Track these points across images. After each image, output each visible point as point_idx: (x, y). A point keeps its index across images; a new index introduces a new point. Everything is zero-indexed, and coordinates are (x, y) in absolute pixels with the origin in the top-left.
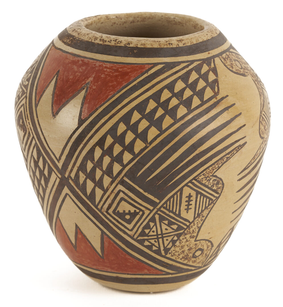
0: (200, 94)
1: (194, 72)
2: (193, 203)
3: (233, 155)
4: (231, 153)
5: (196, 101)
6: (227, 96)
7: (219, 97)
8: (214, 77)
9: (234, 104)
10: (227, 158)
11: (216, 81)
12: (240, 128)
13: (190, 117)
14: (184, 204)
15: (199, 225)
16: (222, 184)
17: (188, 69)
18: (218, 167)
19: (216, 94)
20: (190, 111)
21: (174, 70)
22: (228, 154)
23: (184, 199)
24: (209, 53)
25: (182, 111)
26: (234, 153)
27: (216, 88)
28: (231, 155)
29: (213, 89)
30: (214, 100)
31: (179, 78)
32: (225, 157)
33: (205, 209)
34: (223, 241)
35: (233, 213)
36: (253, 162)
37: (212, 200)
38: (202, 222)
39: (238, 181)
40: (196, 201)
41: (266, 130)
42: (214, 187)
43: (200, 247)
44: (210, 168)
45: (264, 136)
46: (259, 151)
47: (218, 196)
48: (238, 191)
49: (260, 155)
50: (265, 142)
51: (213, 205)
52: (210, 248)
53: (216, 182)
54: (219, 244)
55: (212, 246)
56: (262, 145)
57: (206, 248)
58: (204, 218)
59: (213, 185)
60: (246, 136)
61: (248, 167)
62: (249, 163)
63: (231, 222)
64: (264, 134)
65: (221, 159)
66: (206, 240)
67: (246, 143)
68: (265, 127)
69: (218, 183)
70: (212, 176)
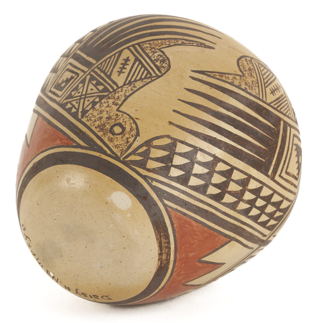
2: (128, 67)
3: (191, 44)
4: (190, 41)
10: (183, 43)
14: (119, 65)
15: (127, 94)
16: (167, 65)
18: (169, 44)
22: (186, 40)
23: (121, 61)
26: (193, 44)
28: (189, 43)
32: (180, 40)
33: (139, 80)
34: (155, 143)
35: (174, 111)
36: (218, 77)
37: (151, 74)
38: (131, 92)
39: (190, 77)
40: (132, 67)
41: (251, 74)
42: (158, 64)
43: (121, 121)
44: (159, 41)
45: (244, 73)
46: (231, 77)
47: (159, 74)
48: (188, 90)
49: (232, 84)
50: (246, 84)
51: (150, 80)
52: (134, 132)
53: (161, 58)
54: (148, 143)
55: (138, 134)
56: (238, 77)
57: (128, 129)
58: (135, 89)
59: (157, 60)
60: (216, 44)
61: (209, 76)
62: (212, 72)
63: (170, 123)
64: (245, 71)
65: (175, 39)
66: (131, 117)
67: (214, 48)
68: (250, 69)
69: (163, 61)
70: (159, 50)
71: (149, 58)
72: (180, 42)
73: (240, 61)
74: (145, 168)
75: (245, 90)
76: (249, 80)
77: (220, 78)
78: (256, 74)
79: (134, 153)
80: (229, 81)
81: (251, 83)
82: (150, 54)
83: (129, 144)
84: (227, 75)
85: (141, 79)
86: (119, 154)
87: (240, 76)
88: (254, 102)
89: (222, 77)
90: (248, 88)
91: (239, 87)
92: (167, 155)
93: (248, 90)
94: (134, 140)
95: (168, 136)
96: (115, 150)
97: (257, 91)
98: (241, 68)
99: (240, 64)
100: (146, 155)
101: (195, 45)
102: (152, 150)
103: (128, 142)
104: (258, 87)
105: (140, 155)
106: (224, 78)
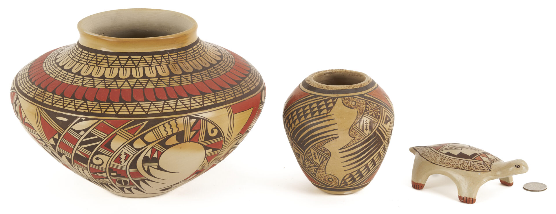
0: (320, 111)
1: (324, 101)
4: (330, 139)
5: (317, 113)
6: (333, 115)
7: (328, 114)
8: (332, 106)
9: (335, 119)
10: (328, 141)
11: (332, 108)
12: (334, 130)
13: (311, 119)
14: (313, 156)
15: (324, 167)
16: (329, 152)
17: (322, 99)
18: (324, 144)
19: (328, 113)
20: (312, 117)
21: (316, 98)
22: (328, 139)
23: (313, 154)
24: (337, 95)
25: (309, 116)
27: (330, 110)
29: (328, 110)
30: (325, 115)
31: (316, 102)
33: (324, 161)
34: (345, 178)
35: (343, 167)
36: (347, 146)
37: (326, 158)
38: (325, 166)
39: (339, 152)
40: (318, 156)
41: (356, 134)
42: (325, 152)
43: (330, 177)
44: (320, 143)
45: (354, 137)
46: (351, 143)
47: (329, 156)
48: (342, 157)
49: (353, 144)
50: (357, 140)
51: (327, 160)
52: (336, 179)
53: (325, 150)
54: (343, 179)
55: (338, 179)
56: (354, 140)
57: (334, 179)
58: (325, 165)
59: (324, 151)
60: (338, 134)
61: (345, 148)
62: (345, 146)
63: (345, 171)
64: (354, 136)
65: (324, 140)
66: (332, 175)
67: (338, 137)
68: (355, 133)
69: (326, 151)
70: (322, 147)
71: (321, 151)
72: (327, 141)
73: (350, 134)
74: (348, 185)
75: (359, 142)
76: (357, 137)
77: (349, 146)
78: (358, 132)
79: (341, 184)
80: (352, 144)
81: (359, 137)
82: (321, 149)
83: (338, 183)
84: (350, 143)
85: (324, 160)
86: (337, 186)
87: (354, 139)
88: (364, 141)
89: (349, 145)
90: (359, 140)
91: (356, 143)
92: (352, 178)
93: (360, 140)
94: (338, 181)
95: (348, 174)
96: (335, 185)
97: (362, 137)
98: (352, 136)
99: (351, 135)
100: (345, 182)
101: (332, 140)
102: (346, 180)
103: (337, 182)
104: (362, 135)
105: (343, 183)
106: (350, 145)
